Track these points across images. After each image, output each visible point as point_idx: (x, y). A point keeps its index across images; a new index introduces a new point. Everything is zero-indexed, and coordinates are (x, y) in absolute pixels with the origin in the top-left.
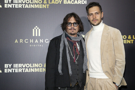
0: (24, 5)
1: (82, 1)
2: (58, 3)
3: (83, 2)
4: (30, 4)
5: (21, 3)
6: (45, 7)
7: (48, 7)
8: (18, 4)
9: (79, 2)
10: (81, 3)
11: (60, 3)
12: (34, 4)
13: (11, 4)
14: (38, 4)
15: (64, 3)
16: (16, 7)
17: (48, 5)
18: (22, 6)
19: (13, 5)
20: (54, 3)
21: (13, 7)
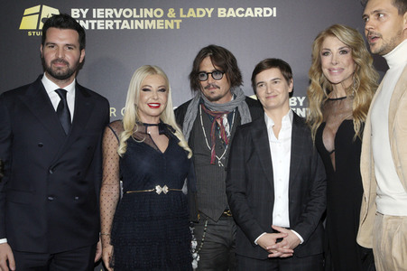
0: (118, 22)
1: (265, 9)
2: (204, 15)
3: (268, 12)
4: (135, 19)
5: (111, 17)
6: (172, 27)
7: (178, 27)
8: (105, 19)
9: (256, 13)
10: (262, 14)
11: (209, 16)
12: (144, 19)
13: (87, 21)
14: (154, 18)
15: (220, 16)
16: (99, 28)
17: (178, 22)
18: (115, 24)
19: (93, 22)
20: (194, 16)
21: (93, 28)
